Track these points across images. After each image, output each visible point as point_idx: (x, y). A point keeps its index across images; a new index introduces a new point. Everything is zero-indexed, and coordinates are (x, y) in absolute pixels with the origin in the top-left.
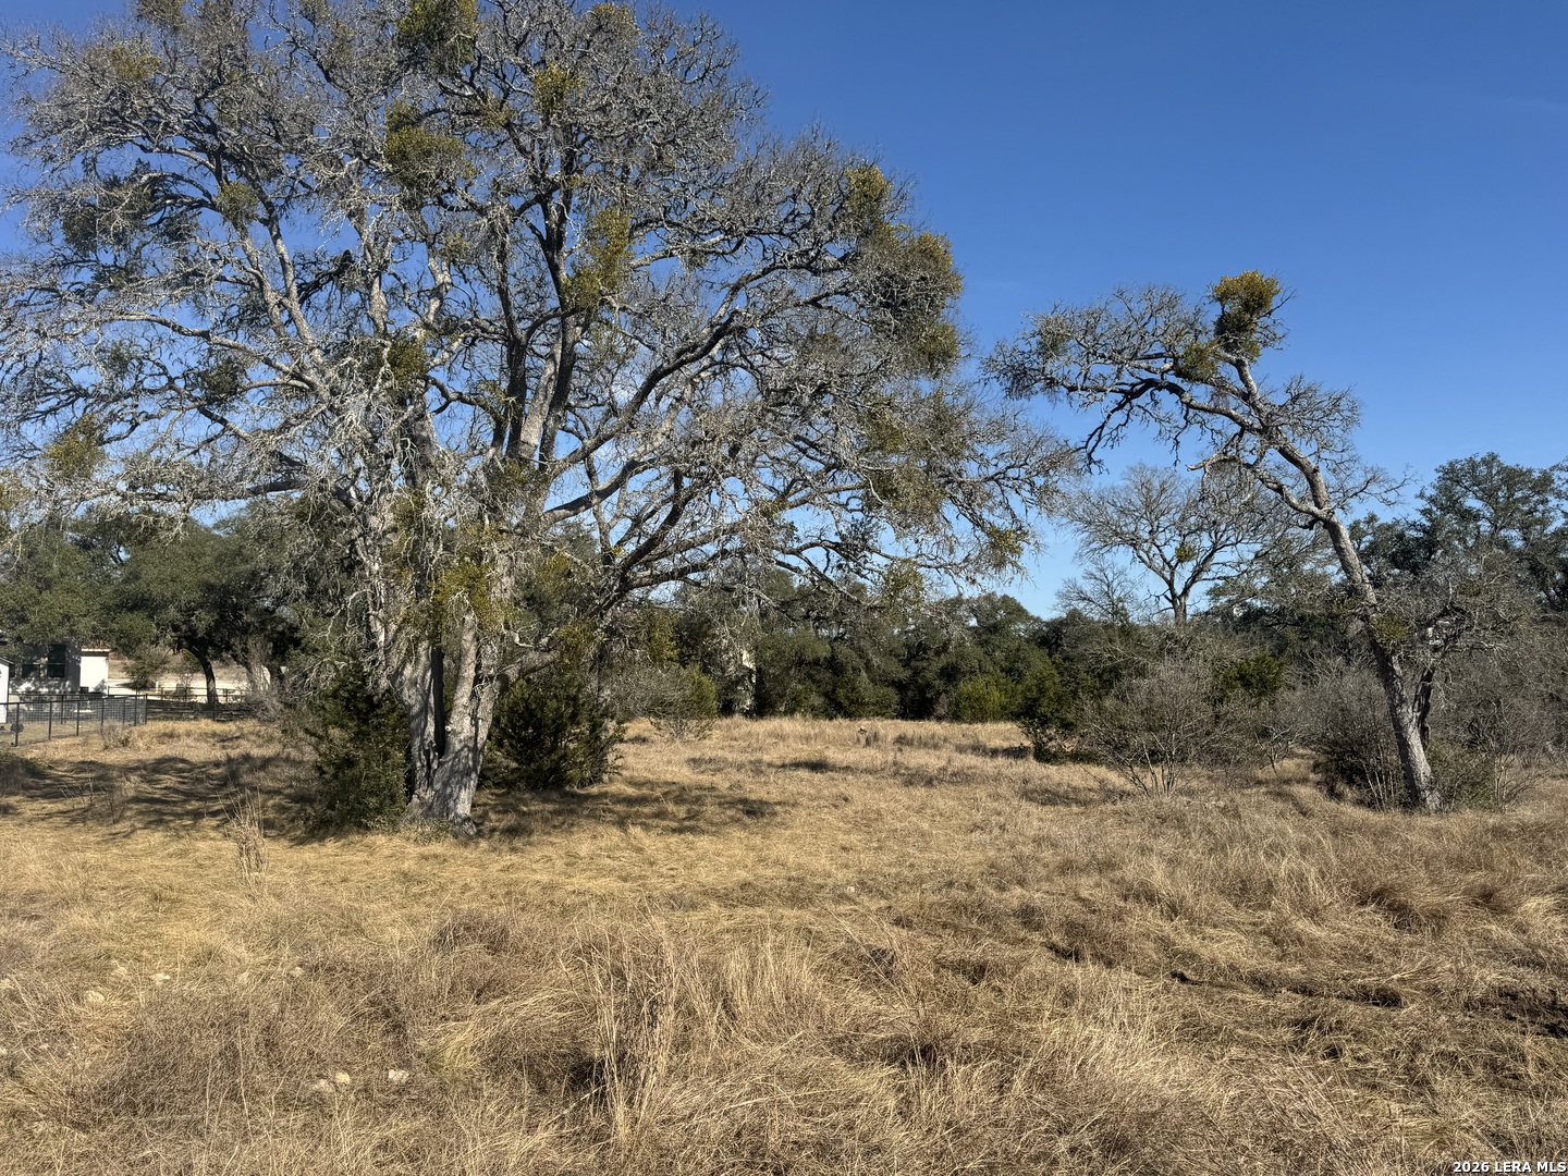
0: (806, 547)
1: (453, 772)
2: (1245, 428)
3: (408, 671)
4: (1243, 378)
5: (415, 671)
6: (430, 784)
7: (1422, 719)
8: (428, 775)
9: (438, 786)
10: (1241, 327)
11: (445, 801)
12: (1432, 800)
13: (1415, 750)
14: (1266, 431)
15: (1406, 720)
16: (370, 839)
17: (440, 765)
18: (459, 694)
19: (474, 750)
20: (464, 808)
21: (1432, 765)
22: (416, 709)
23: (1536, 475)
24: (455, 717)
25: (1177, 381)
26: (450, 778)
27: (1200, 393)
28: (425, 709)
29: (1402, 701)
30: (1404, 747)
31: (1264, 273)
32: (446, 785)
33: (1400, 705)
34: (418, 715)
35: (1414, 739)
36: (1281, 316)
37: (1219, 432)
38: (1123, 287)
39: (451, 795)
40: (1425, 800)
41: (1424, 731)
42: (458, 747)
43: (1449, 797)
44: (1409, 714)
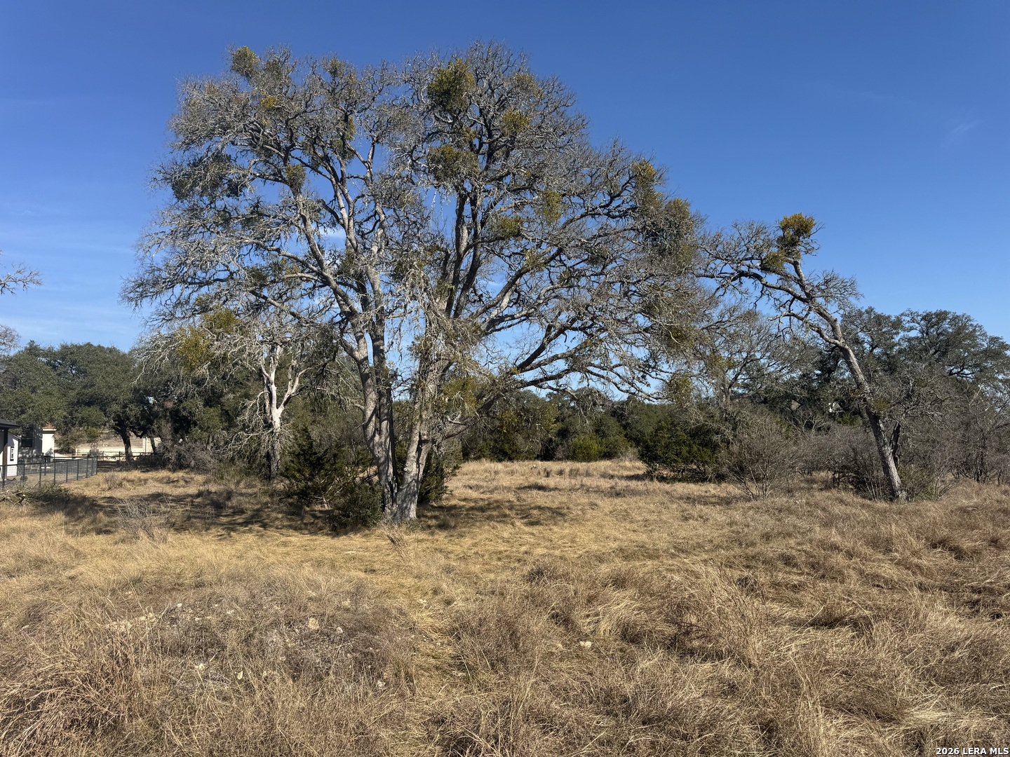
0: (616, 366)
1: (407, 495)
2: (796, 297)
3: (377, 438)
4: (797, 271)
5: (380, 438)
6: (394, 501)
7: (894, 453)
8: (392, 496)
9: (399, 502)
10: (794, 243)
11: (403, 510)
12: (903, 495)
13: (893, 470)
14: (809, 299)
15: (888, 454)
16: (378, 532)
17: (399, 490)
18: (411, 450)
19: (417, 481)
20: (413, 514)
21: (901, 478)
22: (382, 460)
23: (893, 318)
24: (408, 463)
25: (759, 272)
26: (405, 498)
27: (772, 279)
28: (387, 458)
29: (885, 444)
30: (886, 468)
31: (805, 215)
32: (403, 501)
33: (884, 446)
34: (384, 463)
35: (892, 464)
36: (816, 237)
37: (778, 300)
38: (738, 222)
39: (406, 507)
40: (898, 496)
41: (895, 460)
42: (410, 480)
43: (911, 495)
44: (888, 450)
